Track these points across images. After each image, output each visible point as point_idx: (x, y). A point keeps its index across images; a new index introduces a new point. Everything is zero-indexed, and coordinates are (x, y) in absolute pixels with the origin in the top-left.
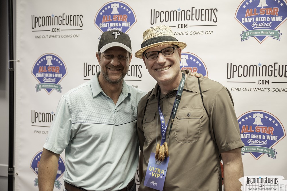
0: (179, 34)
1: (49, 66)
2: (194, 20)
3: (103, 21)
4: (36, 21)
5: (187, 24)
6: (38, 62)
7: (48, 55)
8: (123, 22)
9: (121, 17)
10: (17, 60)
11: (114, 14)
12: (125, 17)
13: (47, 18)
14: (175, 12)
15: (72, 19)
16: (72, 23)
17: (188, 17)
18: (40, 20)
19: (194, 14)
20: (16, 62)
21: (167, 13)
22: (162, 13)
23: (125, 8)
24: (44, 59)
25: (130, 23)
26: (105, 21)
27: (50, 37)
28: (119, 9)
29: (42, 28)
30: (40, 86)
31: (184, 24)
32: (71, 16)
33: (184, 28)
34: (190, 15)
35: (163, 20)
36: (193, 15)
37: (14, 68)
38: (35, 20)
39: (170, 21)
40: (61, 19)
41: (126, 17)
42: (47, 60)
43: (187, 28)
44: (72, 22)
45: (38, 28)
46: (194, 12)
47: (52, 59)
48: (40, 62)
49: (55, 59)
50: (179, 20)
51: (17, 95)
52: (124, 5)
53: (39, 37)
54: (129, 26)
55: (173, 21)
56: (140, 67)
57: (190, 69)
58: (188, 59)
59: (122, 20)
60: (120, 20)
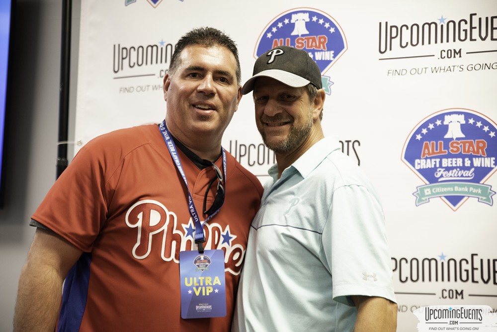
0: (442, 71)
2: (475, 40)
4: (124, 56)
5: (460, 50)
8: (318, 51)
9: (314, 40)
11: (298, 36)
12: (322, 40)
13: (150, 49)
14: (433, 26)
17: (463, 34)
18: (134, 54)
19: (475, 28)
21: (415, 28)
22: (404, 28)
23: (321, 21)
25: (333, 52)
27: (155, 88)
28: (309, 25)
29: (137, 70)
31: (455, 50)
33: (455, 57)
34: (466, 31)
35: (407, 43)
36: (473, 30)
38: (122, 54)
39: (423, 44)
41: (325, 41)
43: (460, 56)
45: (126, 71)
46: (475, 23)
50: (442, 42)
52: (320, 16)
54: (332, 59)
55: (429, 43)
56: (356, 144)
57: (471, 144)
58: (464, 122)
59: (316, 46)
60: (312, 46)
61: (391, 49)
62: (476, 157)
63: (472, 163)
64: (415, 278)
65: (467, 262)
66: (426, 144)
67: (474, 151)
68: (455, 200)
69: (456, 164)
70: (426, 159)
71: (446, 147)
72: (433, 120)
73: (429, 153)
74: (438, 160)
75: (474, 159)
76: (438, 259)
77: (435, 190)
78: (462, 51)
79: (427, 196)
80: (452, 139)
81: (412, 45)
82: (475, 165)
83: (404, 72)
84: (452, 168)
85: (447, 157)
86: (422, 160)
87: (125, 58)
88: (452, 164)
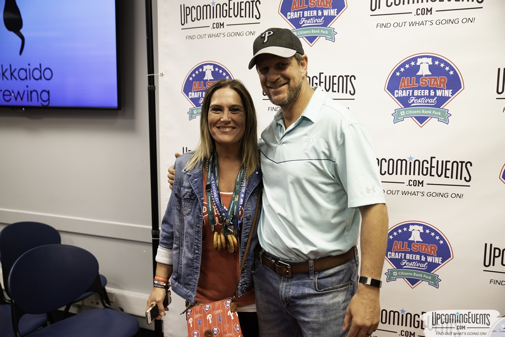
0: (417, 25)
1: (209, 81)
2: (443, 1)
3: (293, 8)
4: (188, 13)
5: (432, 8)
6: (191, 75)
7: (206, 64)
8: (325, 9)
9: (323, 1)
10: (159, 74)
12: (329, 1)
13: (205, 7)
15: (243, 7)
16: (243, 14)
18: (194, 11)
20: (158, 75)
24: (201, 70)
25: (336, 10)
26: (296, 8)
27: (210, 36)
29: (197, 23)
30: (196, 111)
31: (427, 9)
32: (241, 3)
33: (427, 14)
35: (392, 3)
37: (155, 85)
38: (186, 12)
39: (403, 4)
40: (226, 8)
41: (331, 1)
42: (205, 72)
43: (431, 14)
44: (243, 12)
45: (190, 24)
47: (213, 70)
48: (194, 75)
49: (217, 69)
50: (418, 2)
51: (160, 126)
53: (191, 38)
54: (336, 15)
55: (408, 3)
56: (353, 78)
57: (436, 80)
58: (431, 63)
59: (324, 5)
60: (321, 5)
61: (379, 8)
62: (438, 89)
63: (435, 93)
64: (391, 172)
65: (428, 163)
66: (403, 79)
67: (437, 85)
68: (421, 120)
69: (424, 94)
70: (403, 90)
71: (418, 82)
72: (409, 62)
73: (405, 86)
74: (411, 91)
75: (437, 90)
76: (408, 160)
77: (408, 112)
78: (432, 9)
79: (402, 116)
80: (422, 76)
81: (395, 4)
82: (438, 95)
83: (389, 25)
84: (421, 97)
85: (418, 89)
86: (400, 91)
87: (189, 14)
88: (421, 94)
